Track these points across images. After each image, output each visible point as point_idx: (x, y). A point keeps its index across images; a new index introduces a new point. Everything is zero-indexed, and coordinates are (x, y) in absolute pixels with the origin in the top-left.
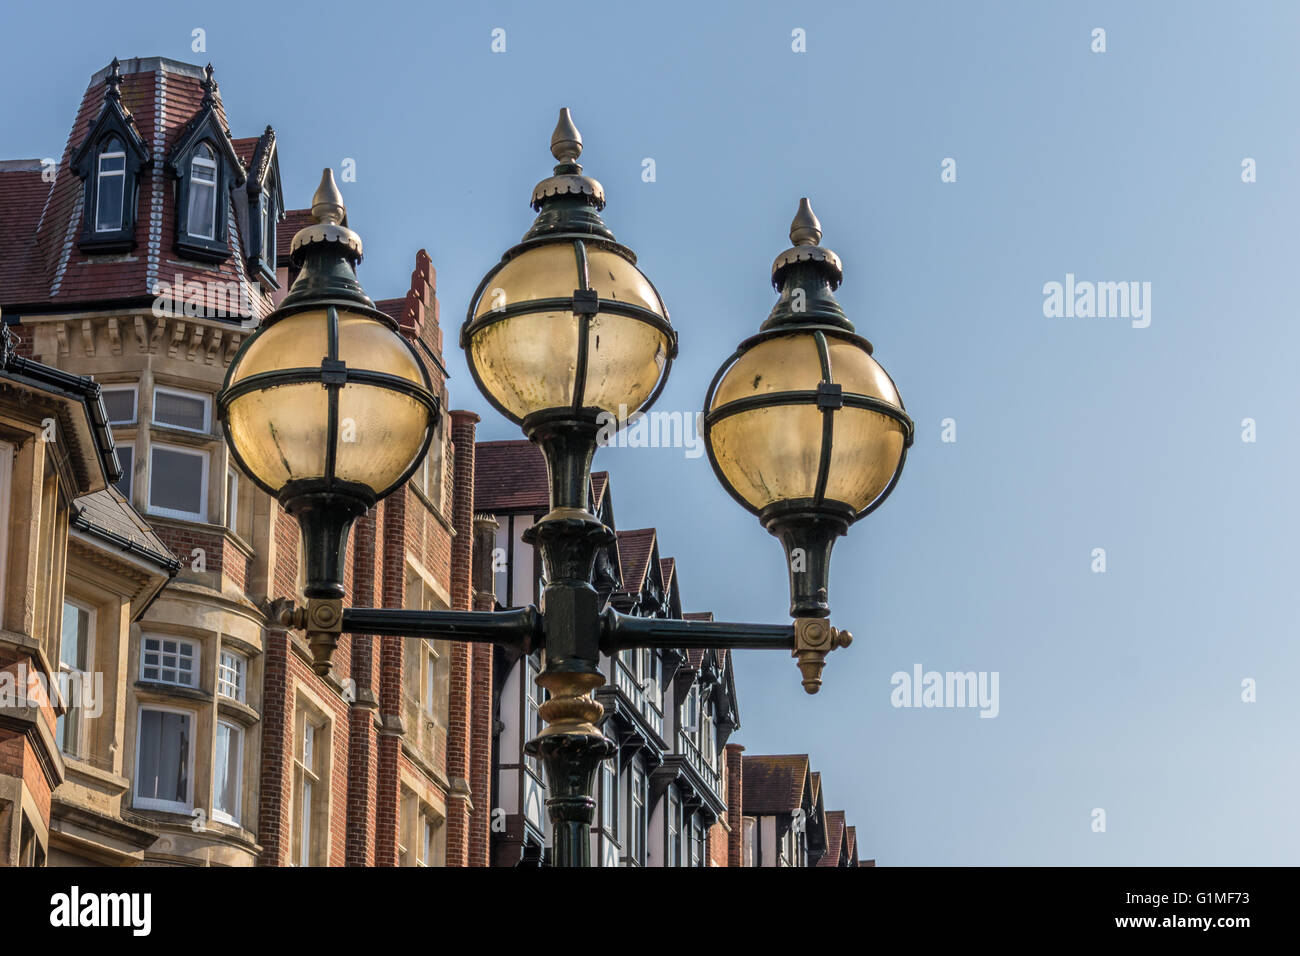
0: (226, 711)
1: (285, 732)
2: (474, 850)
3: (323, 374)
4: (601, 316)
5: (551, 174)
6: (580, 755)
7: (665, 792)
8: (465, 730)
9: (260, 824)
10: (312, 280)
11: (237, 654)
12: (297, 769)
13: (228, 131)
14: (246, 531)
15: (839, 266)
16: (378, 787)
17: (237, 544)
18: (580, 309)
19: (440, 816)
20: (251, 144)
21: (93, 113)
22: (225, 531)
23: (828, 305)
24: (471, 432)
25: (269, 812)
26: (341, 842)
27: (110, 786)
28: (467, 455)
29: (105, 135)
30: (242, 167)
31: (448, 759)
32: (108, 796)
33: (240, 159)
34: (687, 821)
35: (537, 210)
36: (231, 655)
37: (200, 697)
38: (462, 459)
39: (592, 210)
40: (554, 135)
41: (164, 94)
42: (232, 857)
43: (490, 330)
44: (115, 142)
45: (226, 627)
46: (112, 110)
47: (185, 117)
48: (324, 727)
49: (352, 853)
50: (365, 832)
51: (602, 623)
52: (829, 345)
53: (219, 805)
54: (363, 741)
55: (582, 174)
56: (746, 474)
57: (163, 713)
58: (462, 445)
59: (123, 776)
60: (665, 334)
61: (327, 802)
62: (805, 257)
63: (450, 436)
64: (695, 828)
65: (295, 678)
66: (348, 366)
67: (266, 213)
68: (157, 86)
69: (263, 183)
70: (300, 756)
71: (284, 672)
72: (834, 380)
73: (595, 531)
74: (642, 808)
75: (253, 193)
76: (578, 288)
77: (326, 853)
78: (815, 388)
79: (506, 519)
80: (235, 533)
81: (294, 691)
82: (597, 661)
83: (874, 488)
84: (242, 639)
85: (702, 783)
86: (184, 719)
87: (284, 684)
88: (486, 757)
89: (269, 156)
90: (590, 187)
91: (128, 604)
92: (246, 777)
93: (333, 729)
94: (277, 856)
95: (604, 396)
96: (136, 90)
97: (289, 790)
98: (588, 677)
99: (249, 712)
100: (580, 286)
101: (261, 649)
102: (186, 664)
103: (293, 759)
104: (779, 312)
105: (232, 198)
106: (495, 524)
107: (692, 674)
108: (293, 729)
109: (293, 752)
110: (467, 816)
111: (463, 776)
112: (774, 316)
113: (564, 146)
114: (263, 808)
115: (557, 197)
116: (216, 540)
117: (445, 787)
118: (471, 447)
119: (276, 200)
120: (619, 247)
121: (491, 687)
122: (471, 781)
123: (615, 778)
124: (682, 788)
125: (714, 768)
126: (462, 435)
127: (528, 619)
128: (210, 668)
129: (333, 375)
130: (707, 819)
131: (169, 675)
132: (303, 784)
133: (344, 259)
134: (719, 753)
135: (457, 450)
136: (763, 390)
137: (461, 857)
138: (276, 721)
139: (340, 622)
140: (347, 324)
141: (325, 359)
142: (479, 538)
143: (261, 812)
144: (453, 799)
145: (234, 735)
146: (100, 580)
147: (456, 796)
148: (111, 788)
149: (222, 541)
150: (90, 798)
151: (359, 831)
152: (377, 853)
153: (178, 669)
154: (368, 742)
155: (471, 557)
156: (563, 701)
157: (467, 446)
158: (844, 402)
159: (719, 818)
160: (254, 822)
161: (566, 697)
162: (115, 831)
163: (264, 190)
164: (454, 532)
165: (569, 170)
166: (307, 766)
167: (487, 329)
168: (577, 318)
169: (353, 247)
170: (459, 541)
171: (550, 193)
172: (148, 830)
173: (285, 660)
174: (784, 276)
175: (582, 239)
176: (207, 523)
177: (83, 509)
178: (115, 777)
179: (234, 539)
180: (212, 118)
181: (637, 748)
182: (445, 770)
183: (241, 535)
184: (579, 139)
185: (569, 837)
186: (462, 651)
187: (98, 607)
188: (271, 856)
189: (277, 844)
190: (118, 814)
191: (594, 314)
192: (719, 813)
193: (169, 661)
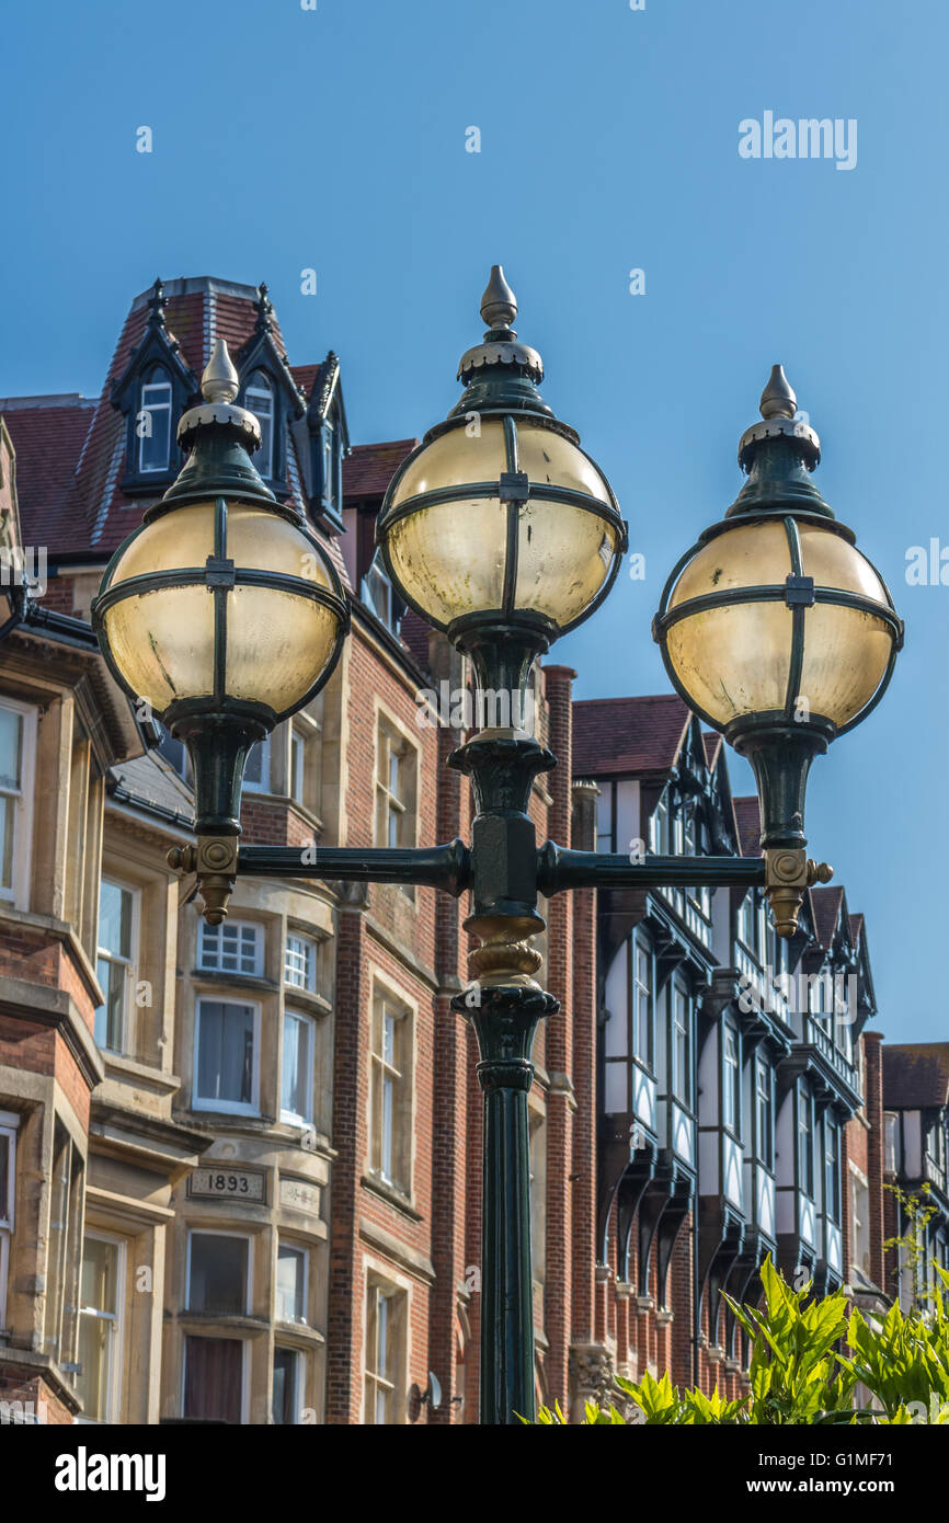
0: (294, 1001)
1: (360, 1024)
2: (579, 1152)
3: (207, 575)
4: (532, 503)
5: (482, 341)
6: (513, 1011)
7: (794, 1086)
8: (565, 1020)
9: (334, 1125)
10: (201, 469)
11: (306, 939)
12: (376, 1064)
13: (285, 358)
14: (313, 802)
15: (816, 442)
16: (468, 1083)
17: (302, 816)
18: (507, 495)
19: (539, 1116)
20: (311, 372)
21: (135, 341)
22: (289, 802)
23: (804, 487)
24: (567, 690)
25: (344, 1113)
26: (427, 1146)
27: (159, 1086)
28: (563, 715)
29: (148, 364)
30: (301, 398)
31: (547, 1052)
32: (158, 1097)
33: (299, 388)
34: (820, 1118)
35: (466, 384)
36: (300, 938)
37: (264, 987)
38: (557, 719)
39: (527, 382)
40: (485, 294)
41: (213, 318)
42: (302, 1162)
43: (407, 522)
44: (159, 372)
45: (293, 909)
46: (155, 336)
47: (237, 343)
48: (405, 1018)
49: (440, 1157)
50: (453, 1133)
51: (540, 859)
52: (800, 532)
53: (288, 1105)
54: (449, 1033)
55: (515, 341)
56: (707, 684)
57: (224, 1005)
58: (557, 704)
59: (174, 1073)
60: (611, 524)
61: (410, 1100)
62: (775, 432)
63: (543, 694)
64: (829, 1125)
65: (371, 965)
66: (237, 565)
67: (329, 448)
68: (206, 309)
69: (325, 416)
70: (378, 1050)
71: (358, 958)
72: (805, 572)
73: (531, 752)
74: (769, 1104)
75: (314, 425)
76: (506, 471)
77: (410, 1157)
78: (783, 582)
79: (609, 785)
80: (301, 805)
81: (371, 978)
82: (534, 903)
83: (856, 698)
84: (311, 921)
85: (836, 1076)
86: (248, 1011)
87: (358, 971)
88: (591, 1050)
89: (331, 384)
90: (525, 356)
91: (176, 884)
92: (318, 1074)
93: (415, 1020)
94: (354, 1161)
95: (539, 596)
96: (182, 314)
97: (366, 1088)
98: (524, 921)
99: (320, 1003)
100: (508, 469)
101: (332, 932)
102: (249, 950)
103: (371, 1053)
104: (745, 496)
105: (290, 432)
106: (596, 791)
107: (822, 954)
108: (370, 1021)
109: (371, 1045)
110: (569, 1114)
111: (564, 1070)
112: (740, 502)
113: (496, 309)
114: (337, 1109)
115: (486, 368)
116: (280, 813)
117: (544, 1083)
118: (567, 706)
119: (340, 435)
120: (556, 423)
121: (594, 972)
122: (574, 1075)
123: (736, 1071)
124: (813, 1081)
125: (849, 1059)
126: (556, 693)
127: (454, 856)
128: (276, 954)
129: (220, 576)
130: (841, 1115)
131: (230, 963)
132: (383, 1082)
133: (238, 444)
134: (854, 1041)
135: (552, 709)
136: (724, 585)
137: (563, 1160)
138: (351, 1011)
139: (235, 863)
140: (236, 516)
141: (211, 557)
142: (578, 807)
143: (335, 1113)
144: (553, 1096)
145: (303, 1027)
146: (145, 857)
147: (557, 1092)
148: (160, 1088)
149: (286, 813)
150: (136, 1098)
151: (447, 1133)
152: (468, 1157)
153: (239, 956)
154: (455, 1034)
155: (569, 828)
156: (494, 949)
157: (562, 704)
158: (816, 597)
159: (856, 1114)
160: (328, 1124)
161: (499, 944)
162: (165, 1135)
163: (328, 423)
164: (550, 800)
165: (504, 336)
166: (386, 1061)
167: (403, 521)
168: (505, 506)
169: (248, 429)
170: (555, 810)
171: (478, 364)
172: (202, 1134)
173: (359, 944)
174: (750, 454)
175: (512, 415)
176: (269, 794)
177: (122, 779)
178: (165, 1075)
179: (300, 810)
180: (267, 343)
181: (760, 1037)
182: (544, 1064)
183: (308, 806)
184: (513, 300)
185: (502, 1106)
186: (561, 932)
187: (143, 887)
188: (347, 1161)
189: (354, 1147)
190: (169, 1116)
191: (525, 501)
192: (855, 1108)
193: (230, 948)
